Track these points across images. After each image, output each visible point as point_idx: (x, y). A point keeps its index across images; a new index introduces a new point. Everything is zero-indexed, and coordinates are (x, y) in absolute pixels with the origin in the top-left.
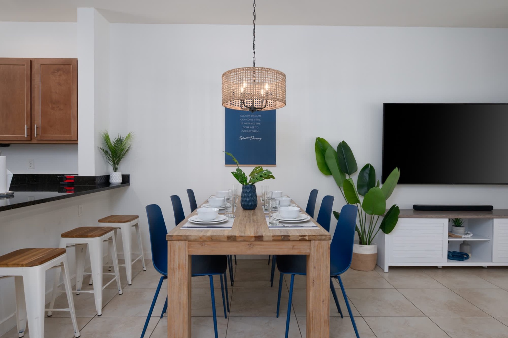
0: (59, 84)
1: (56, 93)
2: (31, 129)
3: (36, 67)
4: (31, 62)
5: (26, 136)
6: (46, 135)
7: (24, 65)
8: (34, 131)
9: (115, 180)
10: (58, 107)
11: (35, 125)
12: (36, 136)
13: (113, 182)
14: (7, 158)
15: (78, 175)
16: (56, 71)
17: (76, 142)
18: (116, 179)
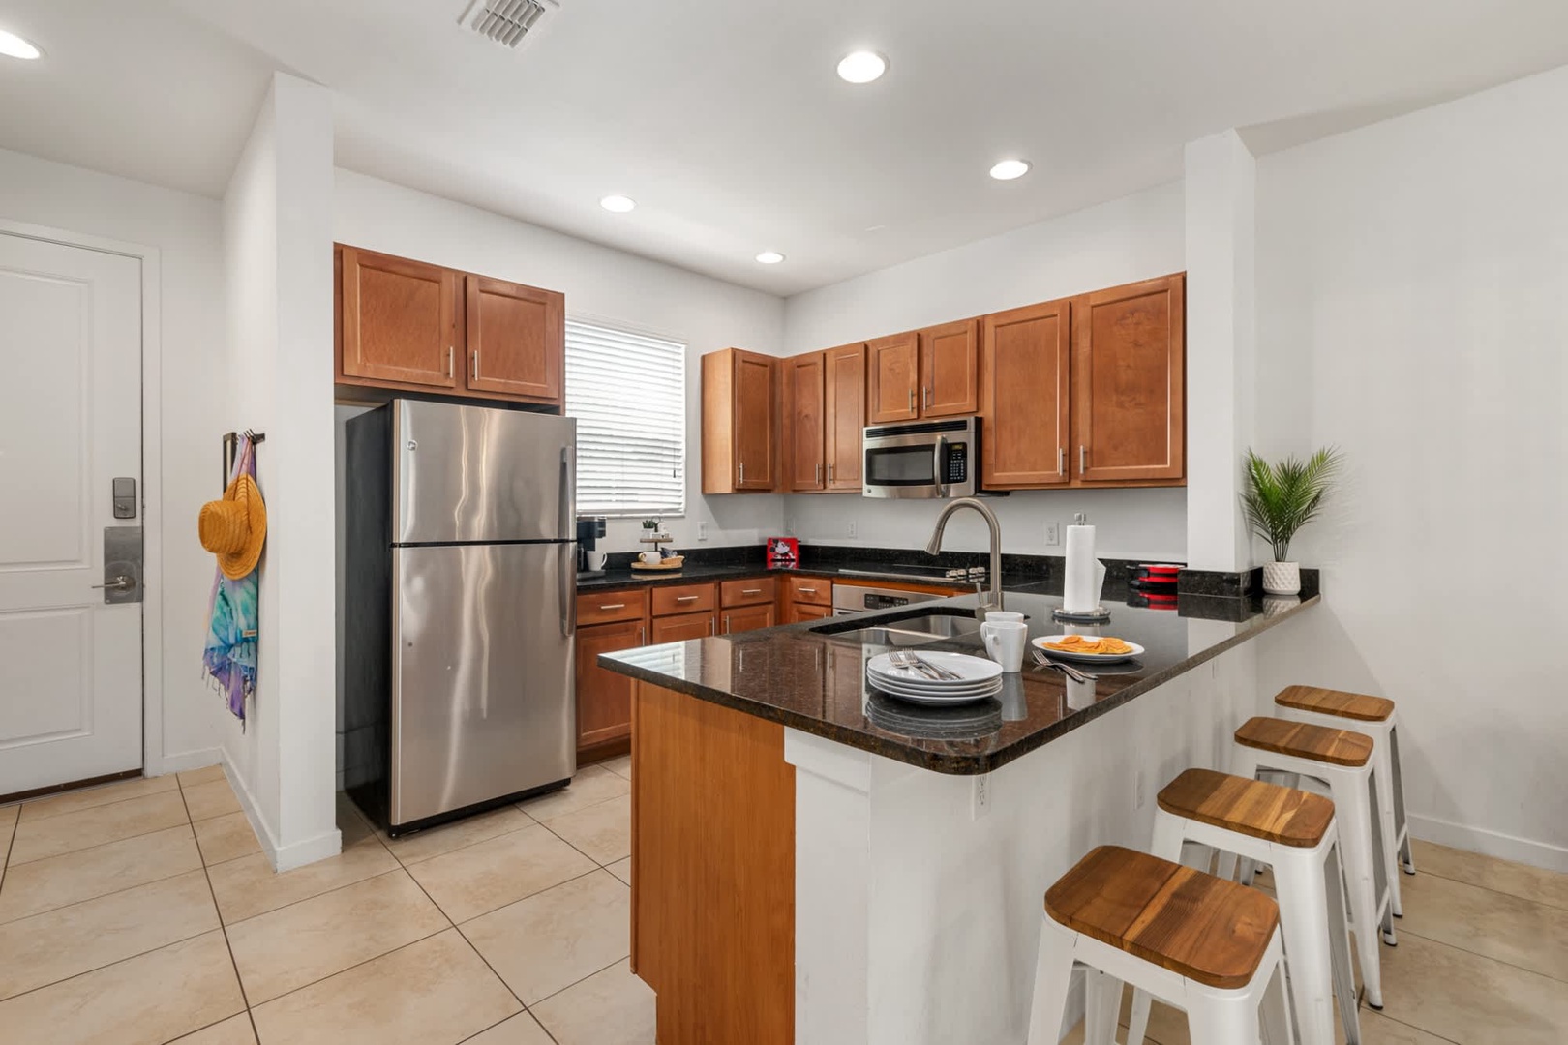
0: (1137, 345)
1: (1128, 366)
2: (1070, 456)
3: (1082, 315)
4: (1070, 306)
5: (1061, 474)
6: (1105, 469)
7: (1055, 316)
8: (1079, 461)
9: (1284, 584)
10: (1135, 398)
11: (1082, 448)
12: (1082, 472)
13: (1278, 589)
14: (1096, 528)
15: (1185, 565)
16: (1128, 315)
17: (1182, 483)
18: (1284, 579)
